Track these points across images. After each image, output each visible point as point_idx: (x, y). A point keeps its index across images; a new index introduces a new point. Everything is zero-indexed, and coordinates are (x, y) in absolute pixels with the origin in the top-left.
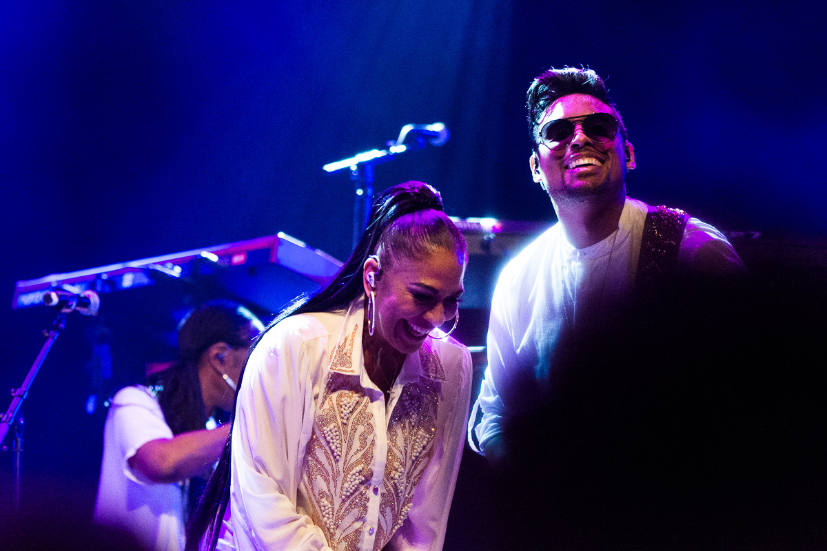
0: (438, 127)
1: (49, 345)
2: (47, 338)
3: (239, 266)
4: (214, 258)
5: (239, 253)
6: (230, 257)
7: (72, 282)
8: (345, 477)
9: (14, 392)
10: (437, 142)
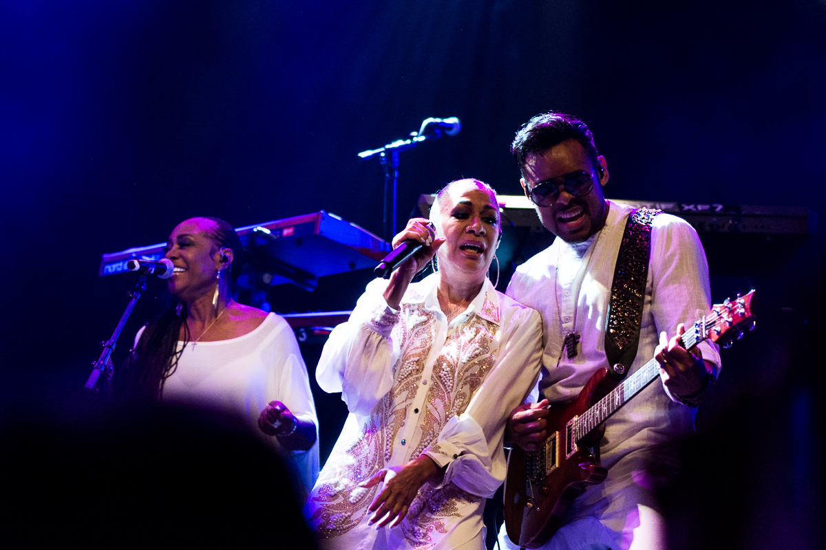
0: (452, 120)
1: (133, 303)
2: (131, 298)
3: (288, 237)
4: (267, 231)
5: (288, 227)
6: (281, 230)
7: (149, 254)
8: (403, 364)
9: (104, 343)
10: (453, 132)
